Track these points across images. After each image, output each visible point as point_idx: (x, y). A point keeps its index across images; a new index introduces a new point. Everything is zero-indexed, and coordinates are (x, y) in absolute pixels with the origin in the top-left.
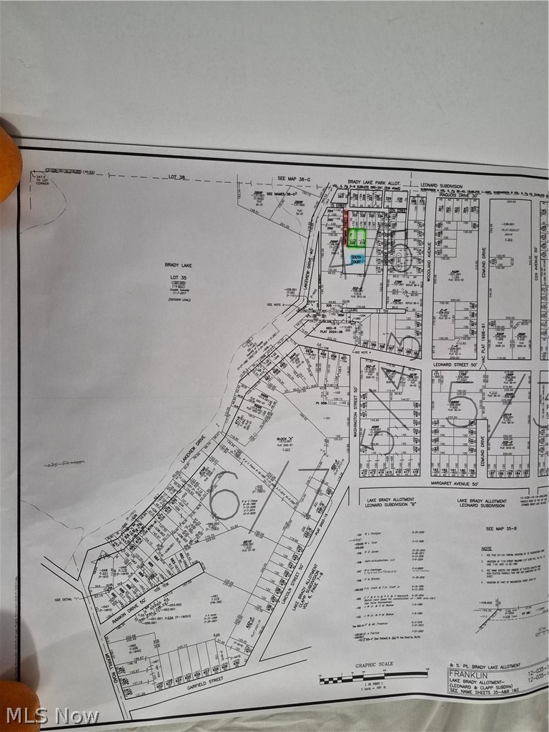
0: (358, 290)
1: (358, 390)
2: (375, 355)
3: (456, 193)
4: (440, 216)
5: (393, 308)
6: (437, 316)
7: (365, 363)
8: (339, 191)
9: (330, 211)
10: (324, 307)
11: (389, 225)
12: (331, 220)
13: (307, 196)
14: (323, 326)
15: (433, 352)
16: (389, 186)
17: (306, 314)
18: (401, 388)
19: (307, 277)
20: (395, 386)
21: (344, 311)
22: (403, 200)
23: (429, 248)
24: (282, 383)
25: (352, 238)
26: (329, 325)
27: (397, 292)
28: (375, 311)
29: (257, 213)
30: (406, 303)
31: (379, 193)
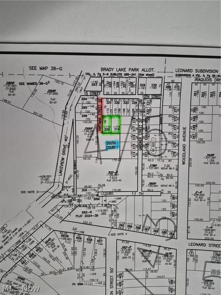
0: (114, 175)
1: (114, 270)
2: (130, 236)
3: (211, 77)
4: (196, 101)
5: (149, 191)
6: (192, 197)
7: (121, 245)
8: (93, 80)
9: (84, 99)
10: (79, 192)
11: (143, 111)
12: (85, 108)
13: (60, 85)
14: (79, 211)
15: (188, 232)
16: (143, 72)
17: (62, 199)
18: (156, 266)
19: (62, 163)
20: (151, 265)
21: (100, 194)
22: (158, 86)
23: (184, 133)
24: (38, 266)
25: (106, 125)
26: (85, 209)
27: (153, 175)
28: (131, 194)
29: (9, 103)
30: (162, 186)
31: (133, 80)
